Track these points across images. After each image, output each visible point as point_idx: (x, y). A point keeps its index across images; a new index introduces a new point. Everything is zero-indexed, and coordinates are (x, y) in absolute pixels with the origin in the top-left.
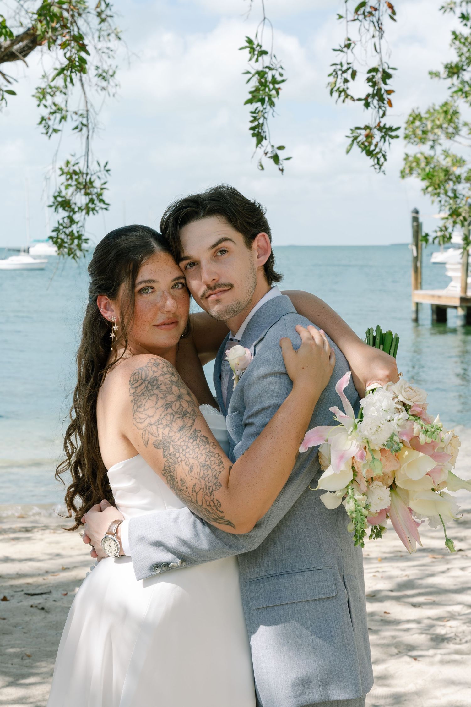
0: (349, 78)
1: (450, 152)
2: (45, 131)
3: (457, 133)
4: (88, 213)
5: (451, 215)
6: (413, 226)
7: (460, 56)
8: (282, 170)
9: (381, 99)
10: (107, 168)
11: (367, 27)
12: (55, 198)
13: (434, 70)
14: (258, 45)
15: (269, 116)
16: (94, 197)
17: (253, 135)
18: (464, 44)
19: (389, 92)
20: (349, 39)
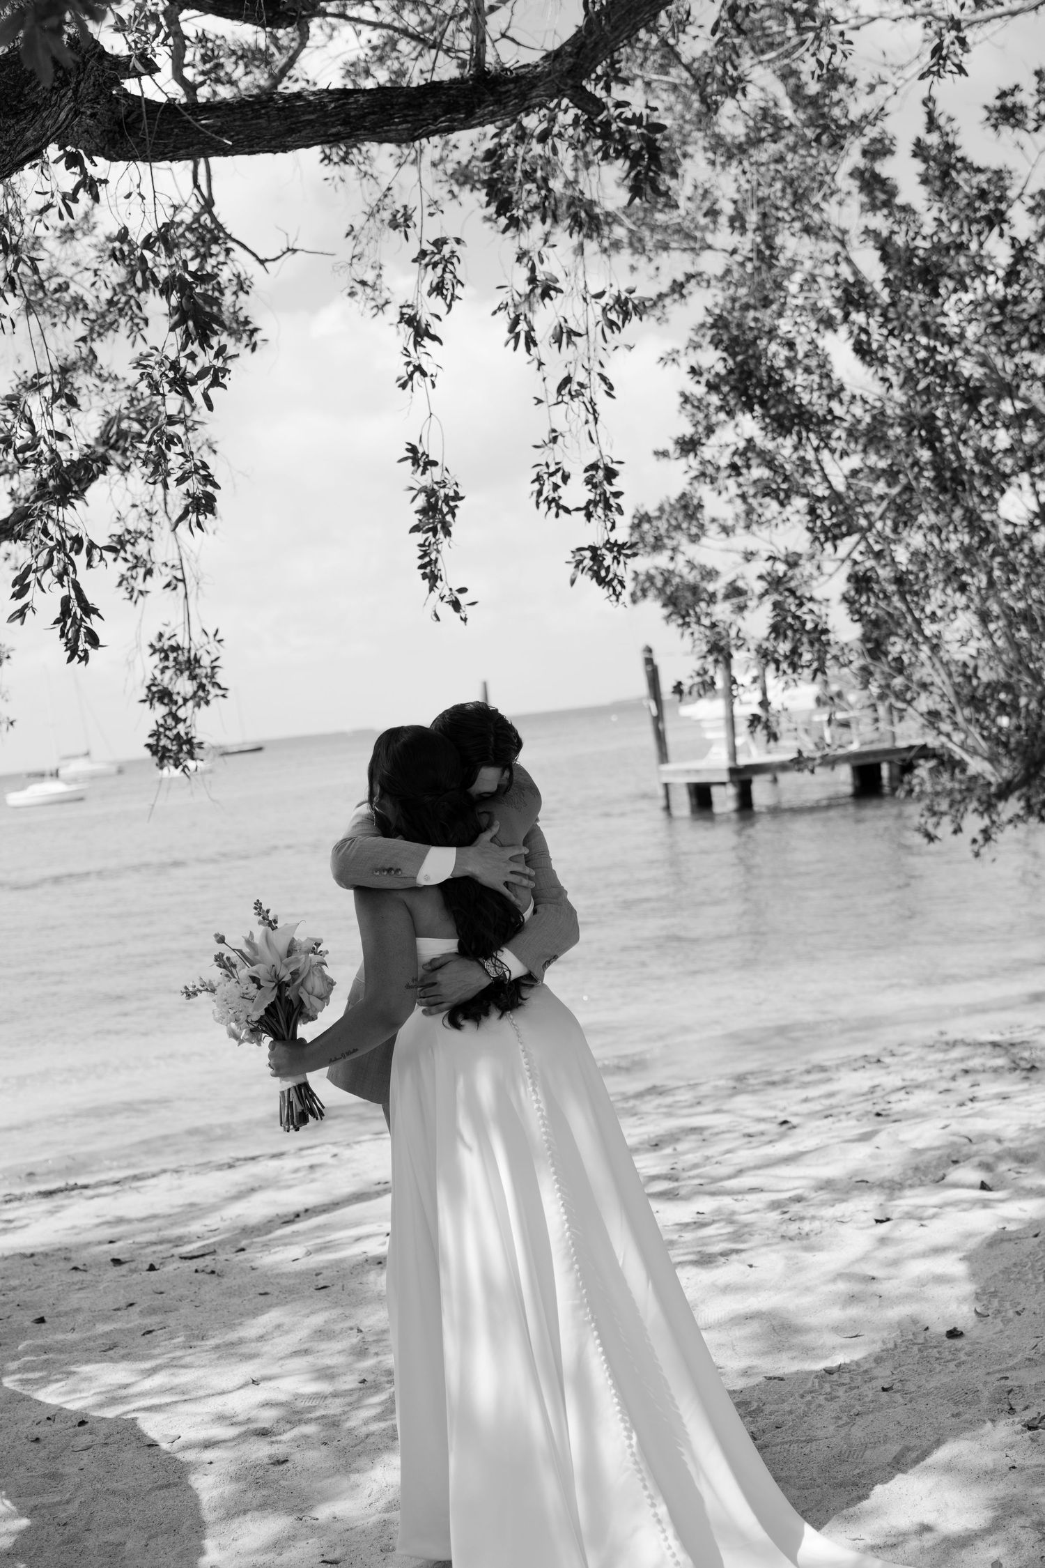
0: (560, 482)
1: (696, 563)
2: (128, 596)
3: (704, 534)
4: (198, 705)
5: (710, 652)
6: (647, 672)
7: (695, 425)
8: (465, 620)
9: (608, 507)
10: (218, 637)
11: (576, 411)
12: (149, 688)
13: (661, 450)
14: (424, 454)
15: (444, 547)
16: (204, 681)
17: (424, 576)
18: (698, 408)
19: (617, 495)
20: (554, 431)
